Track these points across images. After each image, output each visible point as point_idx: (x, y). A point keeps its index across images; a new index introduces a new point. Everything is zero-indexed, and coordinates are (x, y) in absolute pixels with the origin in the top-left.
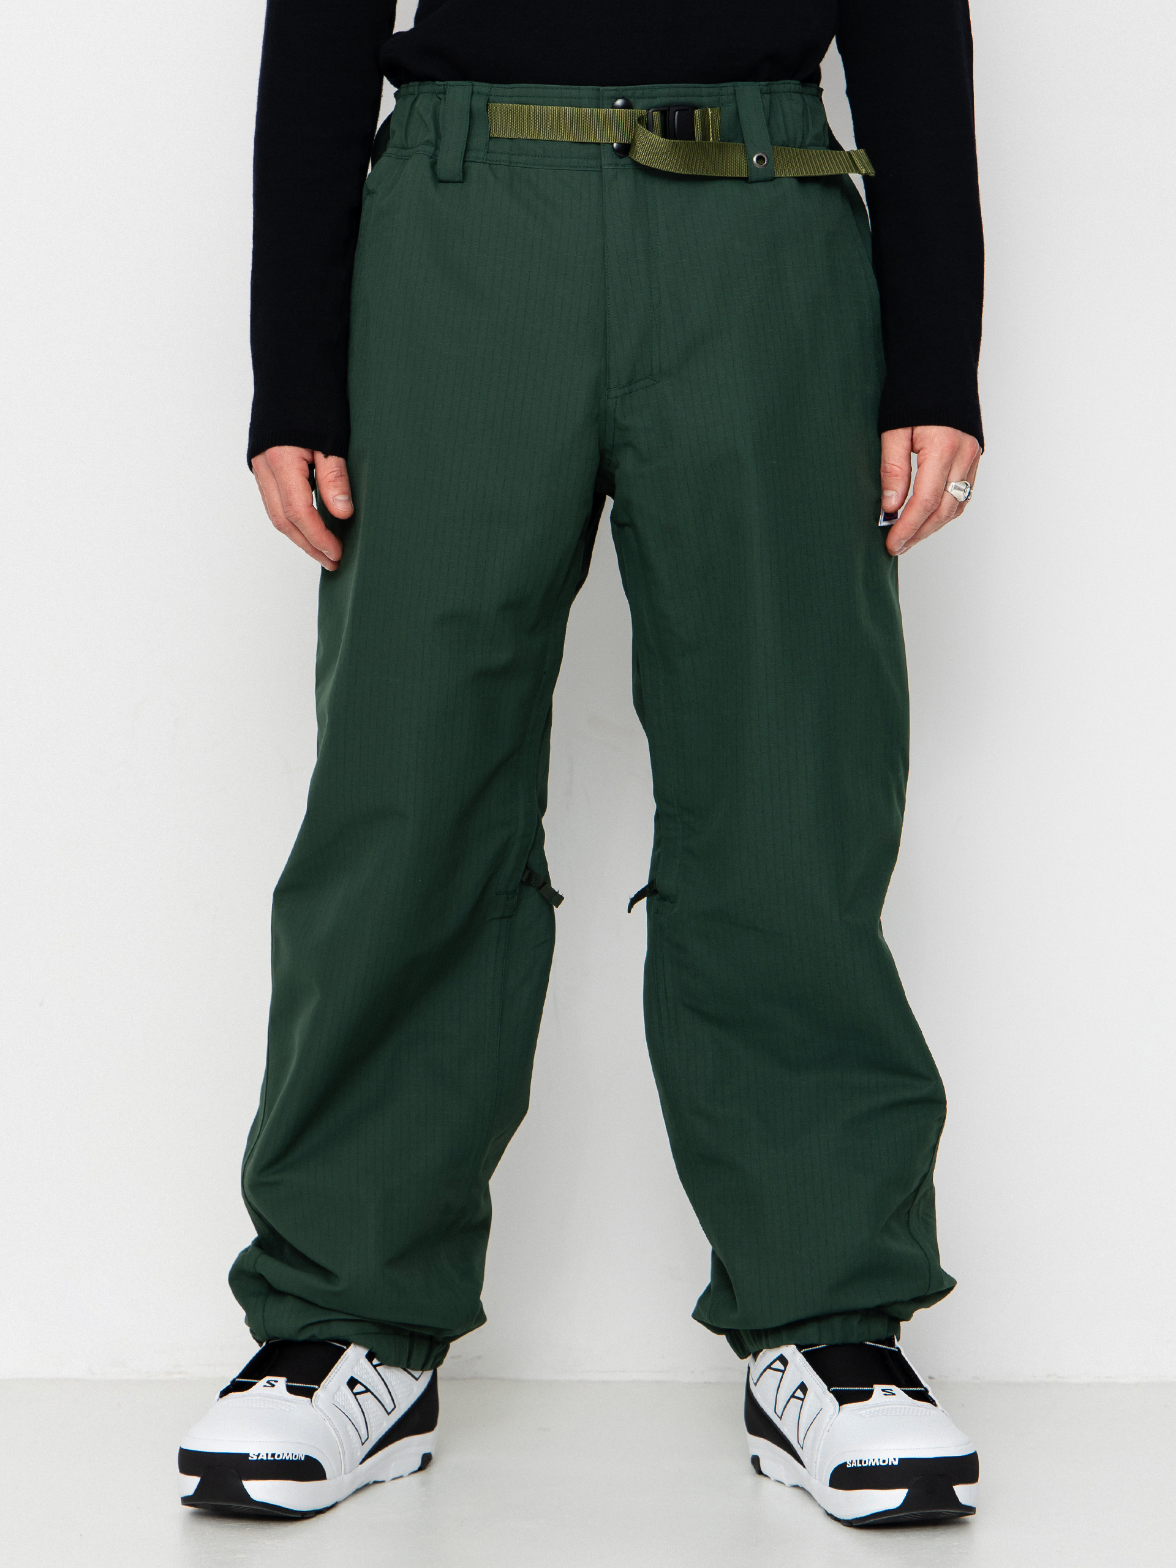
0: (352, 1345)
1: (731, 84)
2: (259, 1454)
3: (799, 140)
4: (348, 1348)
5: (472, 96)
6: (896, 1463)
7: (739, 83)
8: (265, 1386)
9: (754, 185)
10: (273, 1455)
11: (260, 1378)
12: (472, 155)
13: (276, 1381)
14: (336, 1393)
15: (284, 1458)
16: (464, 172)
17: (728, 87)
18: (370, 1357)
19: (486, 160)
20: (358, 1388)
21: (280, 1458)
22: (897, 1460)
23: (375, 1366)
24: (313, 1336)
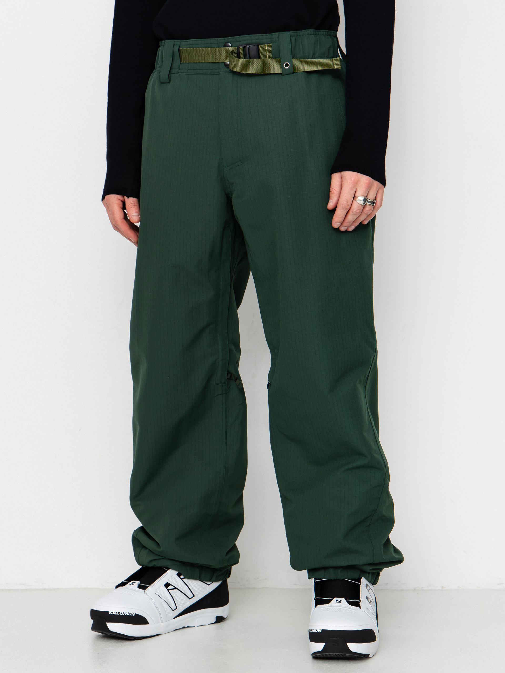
0: (170, 569)
1: (277, 33)
2: (113, 612)
3: (311, 56)
4: (168, 571)
5: (174, 46)
6: (321, 631)
7: (281, 33)
8: (130, 585)
9: (285, 76)
10: (119, 613)
11: (130, 581)
12: (173, 71)
13: (135, 583)
14: (158, 589)
15: (124, 614)
16: (170, 78)
17: (275, 35)
18: (179, 575)
19: (179, 73)
20: (170, 587)
21: (122, 614)
22: (321, 630)
23: (182, 579)
24: (155, 565)
